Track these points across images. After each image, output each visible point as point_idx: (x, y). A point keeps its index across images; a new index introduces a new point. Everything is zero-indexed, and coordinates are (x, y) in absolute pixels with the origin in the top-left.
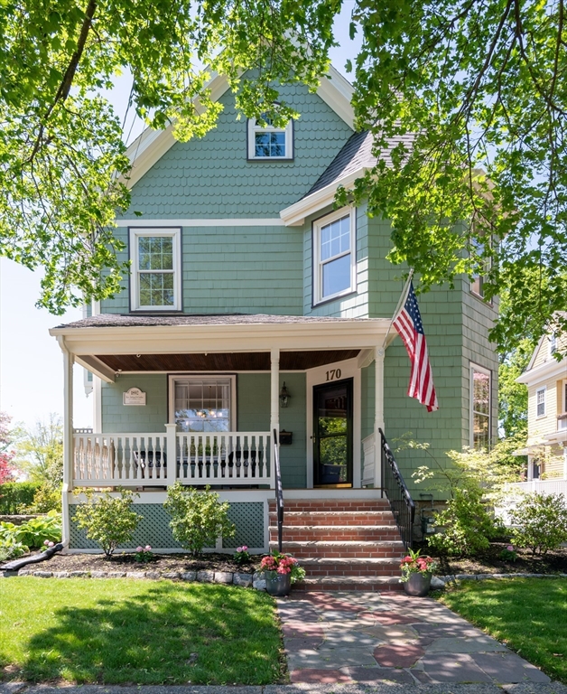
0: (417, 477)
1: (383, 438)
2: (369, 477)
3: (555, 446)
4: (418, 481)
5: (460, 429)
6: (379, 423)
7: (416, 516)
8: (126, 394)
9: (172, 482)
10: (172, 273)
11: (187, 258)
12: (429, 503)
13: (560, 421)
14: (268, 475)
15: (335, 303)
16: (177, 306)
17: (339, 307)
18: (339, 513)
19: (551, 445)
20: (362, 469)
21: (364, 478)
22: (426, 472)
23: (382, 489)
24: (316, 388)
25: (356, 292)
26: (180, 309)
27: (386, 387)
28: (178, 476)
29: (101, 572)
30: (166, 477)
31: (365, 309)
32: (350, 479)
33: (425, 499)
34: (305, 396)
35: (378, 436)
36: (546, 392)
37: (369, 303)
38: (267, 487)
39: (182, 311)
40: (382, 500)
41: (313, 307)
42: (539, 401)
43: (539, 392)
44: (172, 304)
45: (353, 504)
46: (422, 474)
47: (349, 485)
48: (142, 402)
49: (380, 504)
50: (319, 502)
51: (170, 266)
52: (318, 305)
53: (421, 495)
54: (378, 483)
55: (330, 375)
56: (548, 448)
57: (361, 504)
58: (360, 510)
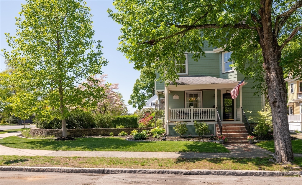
0: (249, 119)
1: (242, 109)
2: (238, 118)
3: (297, 103)
4: (249, 120)
5: (261, 105)
6: (241, 105)
7: (250, 127)
8: (174, 96)
9: (192, 120)
10: (185, 65)
11: (189, 61)
12: (254, 124)
13: (298, 95)
14: (215, 118)
15: (227, 74)
16: (187, 73)
17: (228, 75)
18: (233, 127)
19: (296, 103)
20: (237, 115)
21: (237, 118)
22: (251, 118)
23: (242, 121)
24: (223, 94)
25: (234, 71)
26: (187, 74)
27: (242, 100)
28: (193, 118)
29: (183, 140)
30: (191, 119)
31: (236, 79)
32: (233, 118)
33: (253, 123)
34: (221, 96)
35: (241, 109)
36: (293, 85)
37: (237, 74)
38: (214, 121)
39: (188, 75)
40: (242, 124)
41: (222, 74)
42: (291, 88)
43: (291, 85)
44: (185, 73)
45: (236, 125)
46: (250, 118)
47: (233, 120)
48: (178, 98)
49: (242, 125)
50: (228, 124)
51: (185, 63)
52: (224, 73)
53: (252, 122)
54: (241, 120)
55: (227, 91)
56: (295, 104)
57: (237, 125)
58: (237, 126)
